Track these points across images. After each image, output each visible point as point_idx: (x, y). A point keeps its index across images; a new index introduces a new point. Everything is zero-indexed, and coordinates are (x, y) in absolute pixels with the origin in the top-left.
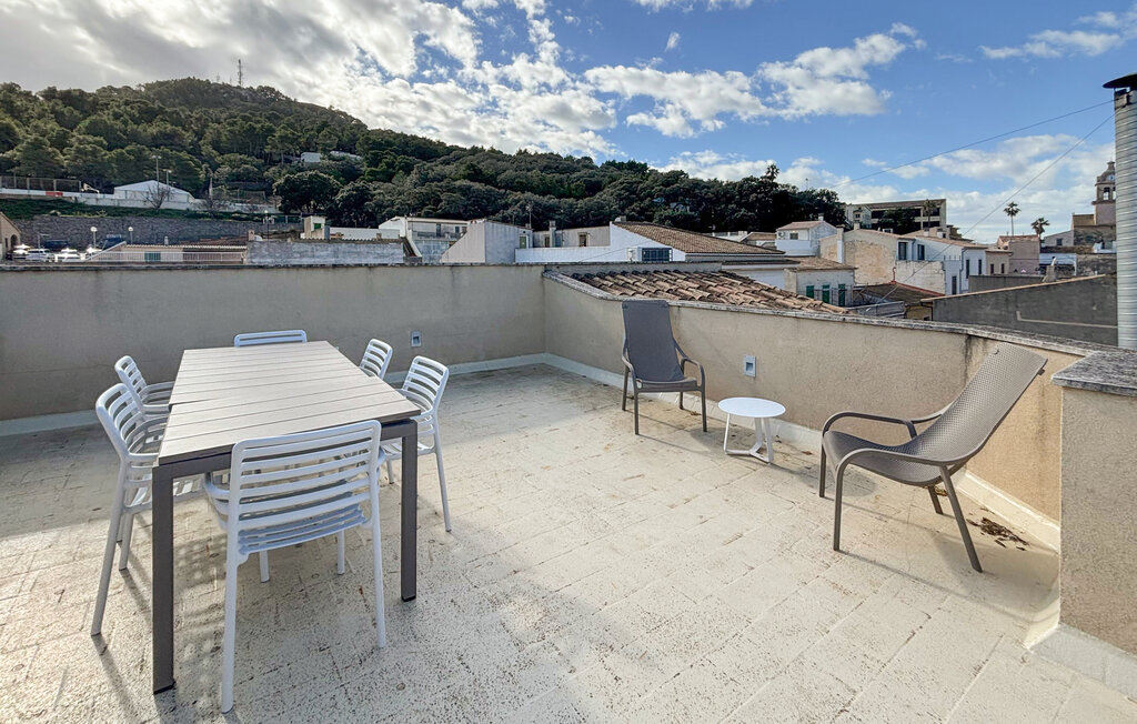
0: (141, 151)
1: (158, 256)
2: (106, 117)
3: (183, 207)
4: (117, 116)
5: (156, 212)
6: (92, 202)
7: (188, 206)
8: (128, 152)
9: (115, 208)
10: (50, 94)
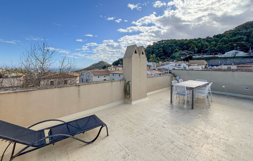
0: (232, 44)
1: (230, 67)
2: (225, 38)
3: (242, 56)
4: (227, 37)
5: (234, 57)
6: (220, 56)
7: (243, 55)
8: (229, 45)
9: (225, 57)
10: (214, 36)
